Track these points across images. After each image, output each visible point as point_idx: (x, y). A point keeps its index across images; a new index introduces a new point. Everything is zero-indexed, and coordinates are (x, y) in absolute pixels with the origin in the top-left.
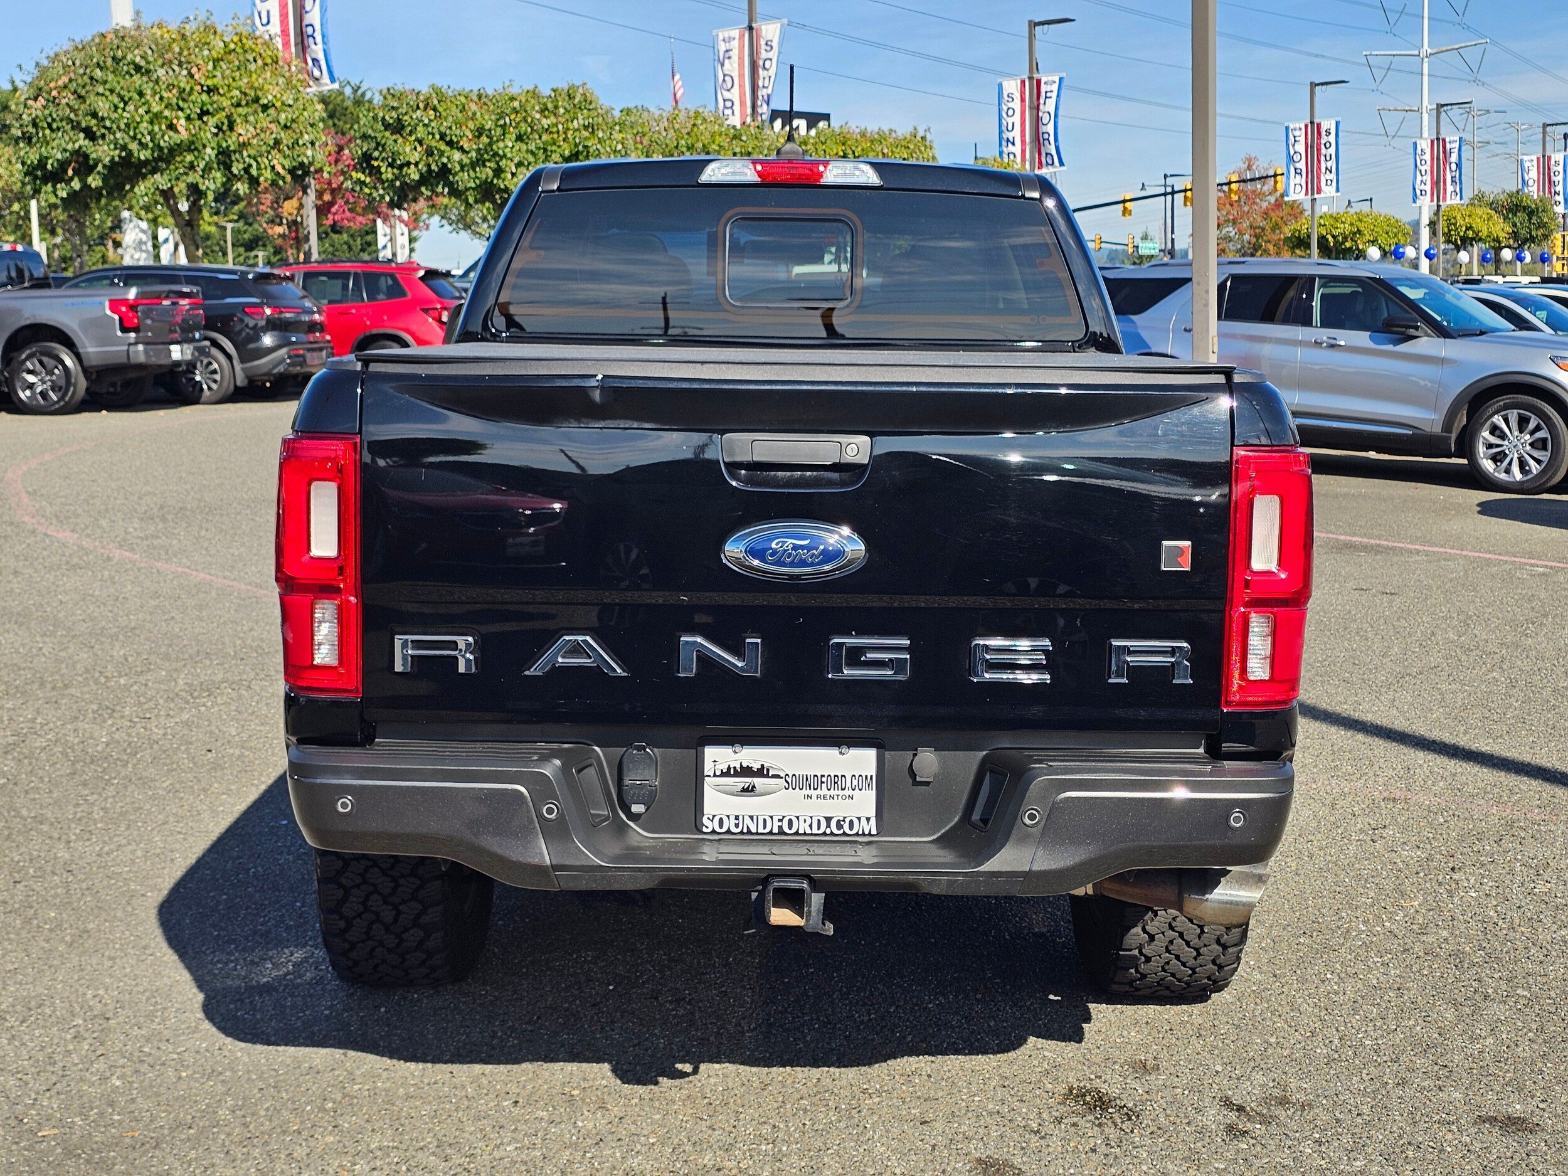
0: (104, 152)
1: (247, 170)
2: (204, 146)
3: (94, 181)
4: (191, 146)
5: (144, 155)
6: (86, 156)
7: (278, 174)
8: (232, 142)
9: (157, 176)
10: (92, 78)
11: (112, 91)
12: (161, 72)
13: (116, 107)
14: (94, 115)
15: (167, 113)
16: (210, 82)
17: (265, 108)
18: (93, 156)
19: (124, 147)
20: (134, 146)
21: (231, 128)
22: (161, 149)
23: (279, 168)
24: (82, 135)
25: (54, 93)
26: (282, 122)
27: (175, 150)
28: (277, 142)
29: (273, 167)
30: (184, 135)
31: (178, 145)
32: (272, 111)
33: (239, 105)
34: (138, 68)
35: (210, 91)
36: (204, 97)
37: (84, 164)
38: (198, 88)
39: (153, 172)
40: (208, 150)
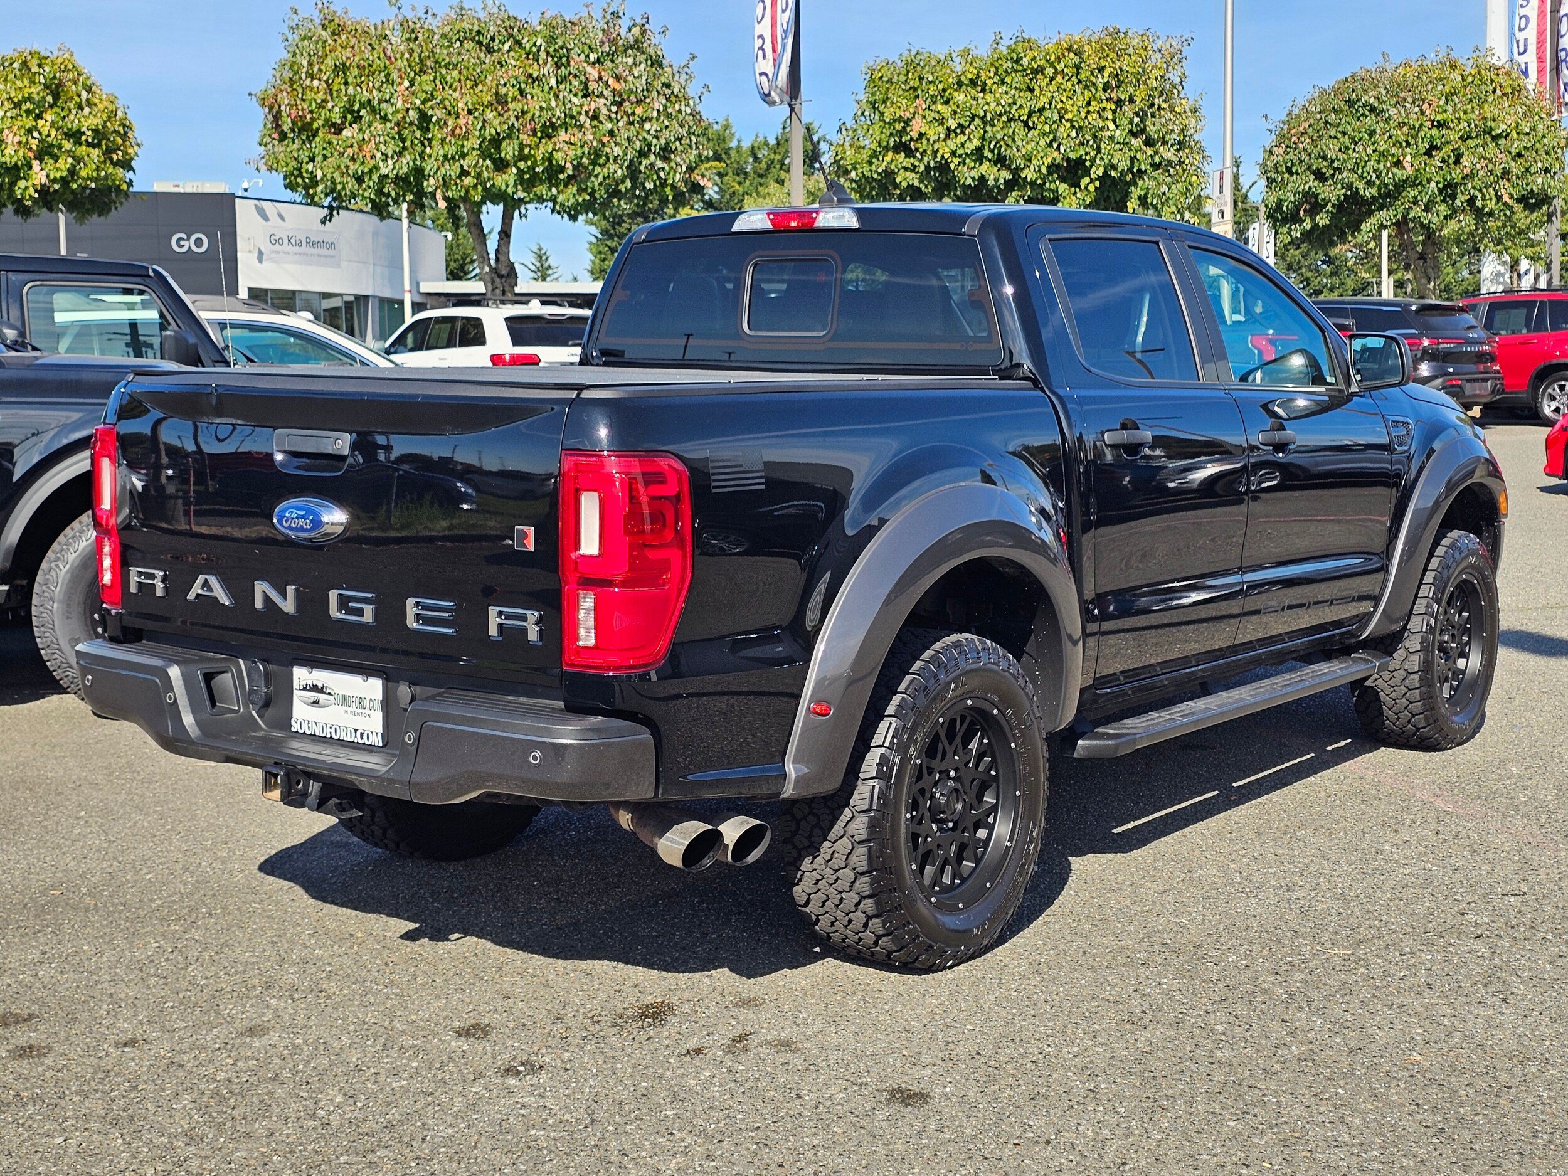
0: (1331, 193)
1: (1471, 201)
2: (1429, 181)
3: (1323, 220)
4: (1414, 182)
5: (1370, 192)
6: (1316, 196)
7: (1505, 204)
8: (1456, 174)
9: (1383, 213)
10: (1326, 122)
11: (1344, 133)
12: (1392, 111)
13: (1347, 148)
14: (1324, 158)
15: (1394, 150)
16: (1439, 117)
17: (1495, 138)
18: (1322, 196)
19: (1350, 186)
20: (1360, 185)
21: (1457, 162)
22: (1386, 185)
23: (1506, 198)
24: (1312, 177)
25: (1294, 139)
26: (1514, 151)
27: (1400, 186)
28: (1506, 173)
29: (1499, 198)
30: (1409, 171)
31: (1405, 182)
32: (1502, 141)
33: (1469, 137)
34: (1373, 109)
35: (1440, 125)
36: (1434, 131)
37: (1314, 204)
38: (1428, 124)
39: (1381, 208)
40: (1433, 184)
